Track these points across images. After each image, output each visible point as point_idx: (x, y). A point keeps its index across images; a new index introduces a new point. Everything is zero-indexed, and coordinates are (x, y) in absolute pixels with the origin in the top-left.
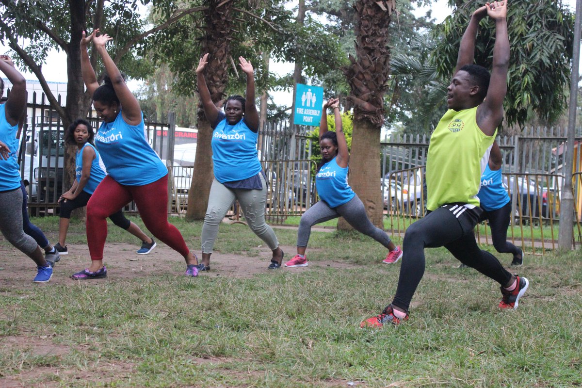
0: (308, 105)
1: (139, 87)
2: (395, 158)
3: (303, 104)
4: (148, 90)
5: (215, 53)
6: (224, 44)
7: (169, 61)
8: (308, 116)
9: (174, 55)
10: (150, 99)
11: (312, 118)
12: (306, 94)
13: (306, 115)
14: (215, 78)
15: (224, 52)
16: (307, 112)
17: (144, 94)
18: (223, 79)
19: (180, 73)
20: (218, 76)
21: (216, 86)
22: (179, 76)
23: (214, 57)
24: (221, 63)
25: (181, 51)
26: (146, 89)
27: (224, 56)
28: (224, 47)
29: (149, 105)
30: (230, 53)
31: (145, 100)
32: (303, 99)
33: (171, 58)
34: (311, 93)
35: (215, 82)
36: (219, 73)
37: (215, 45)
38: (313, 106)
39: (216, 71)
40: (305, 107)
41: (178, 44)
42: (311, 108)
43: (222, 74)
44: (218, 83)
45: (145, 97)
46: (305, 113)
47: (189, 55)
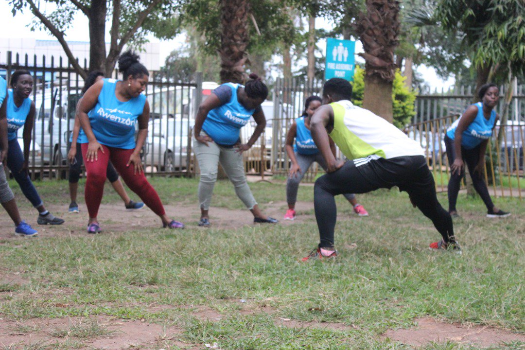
0: (340, 59)
2: (452, 110)
3: (334, 59)
4: (189, 47)
5: (235, 12)
6: (244, 2)
7: (195, 20)
8: (340, 70)
9: (199, 14)
10: (192, 56)
11: (344, 72)
12: (337, 49)
13: (337, 70)
14: (235, 37)
15: (244, 11)
16: (339, 66)
17: (185, 51)
18: (244, 38)
19: (207, 32)
20: (239, 35)
21: (237, 45)
22: (206, 35)
23: (235, 15)
24: (242, 22)
25: (206, 10)
26: (187, 46)
27: (244, 14)
28: (243, 5)
29: (190, 63)
30: (250, 11)
31: (186, 58)
32: (334, 54)
33: (197, 18)
34: (342, 48)
35: (235, 40)
36: (240, 31)
37: (235, 4)
38: (345, 60)
39: (237, 30)
40: (337, 62)
41: (203, 3)
42: (343, 62)
43: (243, 33)
44: (239, 42)
45: (186, 55)
46: (337, 68)
47: (214, 14)
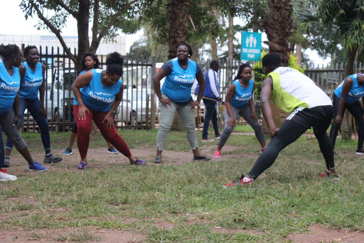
0: (251, 46)
1: (140, 38)
3: (247, 46)
4: (146, 39)
5: (178, 14)
6: (184, 7)
7: (150, 20)
8: (252, 53)
9: (153, 16)
10: (148, 45)
11: (254, 55)
12: (249, 38)
13: (249, 53)
14: (178, 31)
15: (184, 13)
16: (251, 51)
17: (143, 42)
18: (184, 32)
19: (158, 28)
20: (181, 30)
21: (179, 37)
22: (158, 30)
23: (178, 17)
24: (183, 21)
25: (158, 13)
26: (145, 38)
27: (184, 16)
28: (184, 9)
29: (147, 50)
30: (188, 14)
31: (144, 47)
32: (247, 42)
33: (151, 19)
34: (253, 38)
35: (178, 34)
36: (181, 28)
37: (178, 9)
38: (255, 46)
39: (179, 26)
40: (249, 48)
41: (155, 8)
42: (253, 48)
43: (184, 29)
44: (181, 35)
45: (144, 44)
47: (163, 16)
